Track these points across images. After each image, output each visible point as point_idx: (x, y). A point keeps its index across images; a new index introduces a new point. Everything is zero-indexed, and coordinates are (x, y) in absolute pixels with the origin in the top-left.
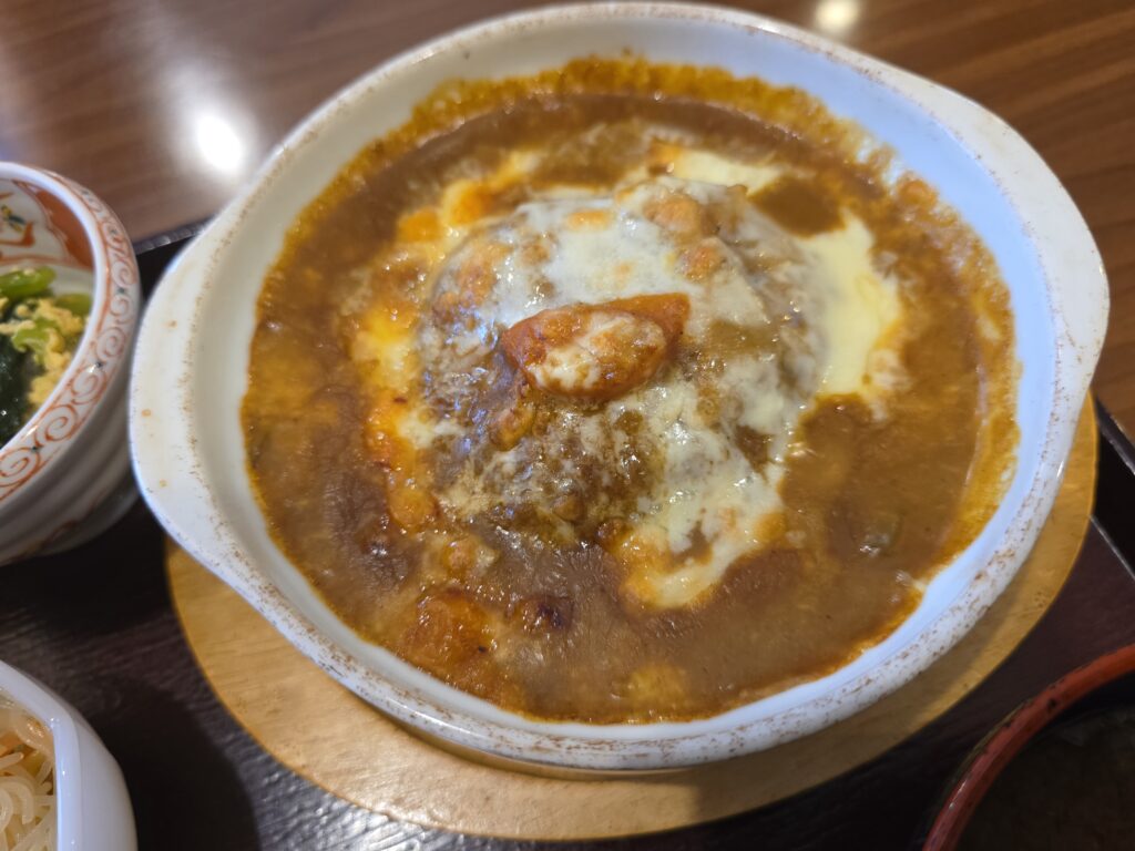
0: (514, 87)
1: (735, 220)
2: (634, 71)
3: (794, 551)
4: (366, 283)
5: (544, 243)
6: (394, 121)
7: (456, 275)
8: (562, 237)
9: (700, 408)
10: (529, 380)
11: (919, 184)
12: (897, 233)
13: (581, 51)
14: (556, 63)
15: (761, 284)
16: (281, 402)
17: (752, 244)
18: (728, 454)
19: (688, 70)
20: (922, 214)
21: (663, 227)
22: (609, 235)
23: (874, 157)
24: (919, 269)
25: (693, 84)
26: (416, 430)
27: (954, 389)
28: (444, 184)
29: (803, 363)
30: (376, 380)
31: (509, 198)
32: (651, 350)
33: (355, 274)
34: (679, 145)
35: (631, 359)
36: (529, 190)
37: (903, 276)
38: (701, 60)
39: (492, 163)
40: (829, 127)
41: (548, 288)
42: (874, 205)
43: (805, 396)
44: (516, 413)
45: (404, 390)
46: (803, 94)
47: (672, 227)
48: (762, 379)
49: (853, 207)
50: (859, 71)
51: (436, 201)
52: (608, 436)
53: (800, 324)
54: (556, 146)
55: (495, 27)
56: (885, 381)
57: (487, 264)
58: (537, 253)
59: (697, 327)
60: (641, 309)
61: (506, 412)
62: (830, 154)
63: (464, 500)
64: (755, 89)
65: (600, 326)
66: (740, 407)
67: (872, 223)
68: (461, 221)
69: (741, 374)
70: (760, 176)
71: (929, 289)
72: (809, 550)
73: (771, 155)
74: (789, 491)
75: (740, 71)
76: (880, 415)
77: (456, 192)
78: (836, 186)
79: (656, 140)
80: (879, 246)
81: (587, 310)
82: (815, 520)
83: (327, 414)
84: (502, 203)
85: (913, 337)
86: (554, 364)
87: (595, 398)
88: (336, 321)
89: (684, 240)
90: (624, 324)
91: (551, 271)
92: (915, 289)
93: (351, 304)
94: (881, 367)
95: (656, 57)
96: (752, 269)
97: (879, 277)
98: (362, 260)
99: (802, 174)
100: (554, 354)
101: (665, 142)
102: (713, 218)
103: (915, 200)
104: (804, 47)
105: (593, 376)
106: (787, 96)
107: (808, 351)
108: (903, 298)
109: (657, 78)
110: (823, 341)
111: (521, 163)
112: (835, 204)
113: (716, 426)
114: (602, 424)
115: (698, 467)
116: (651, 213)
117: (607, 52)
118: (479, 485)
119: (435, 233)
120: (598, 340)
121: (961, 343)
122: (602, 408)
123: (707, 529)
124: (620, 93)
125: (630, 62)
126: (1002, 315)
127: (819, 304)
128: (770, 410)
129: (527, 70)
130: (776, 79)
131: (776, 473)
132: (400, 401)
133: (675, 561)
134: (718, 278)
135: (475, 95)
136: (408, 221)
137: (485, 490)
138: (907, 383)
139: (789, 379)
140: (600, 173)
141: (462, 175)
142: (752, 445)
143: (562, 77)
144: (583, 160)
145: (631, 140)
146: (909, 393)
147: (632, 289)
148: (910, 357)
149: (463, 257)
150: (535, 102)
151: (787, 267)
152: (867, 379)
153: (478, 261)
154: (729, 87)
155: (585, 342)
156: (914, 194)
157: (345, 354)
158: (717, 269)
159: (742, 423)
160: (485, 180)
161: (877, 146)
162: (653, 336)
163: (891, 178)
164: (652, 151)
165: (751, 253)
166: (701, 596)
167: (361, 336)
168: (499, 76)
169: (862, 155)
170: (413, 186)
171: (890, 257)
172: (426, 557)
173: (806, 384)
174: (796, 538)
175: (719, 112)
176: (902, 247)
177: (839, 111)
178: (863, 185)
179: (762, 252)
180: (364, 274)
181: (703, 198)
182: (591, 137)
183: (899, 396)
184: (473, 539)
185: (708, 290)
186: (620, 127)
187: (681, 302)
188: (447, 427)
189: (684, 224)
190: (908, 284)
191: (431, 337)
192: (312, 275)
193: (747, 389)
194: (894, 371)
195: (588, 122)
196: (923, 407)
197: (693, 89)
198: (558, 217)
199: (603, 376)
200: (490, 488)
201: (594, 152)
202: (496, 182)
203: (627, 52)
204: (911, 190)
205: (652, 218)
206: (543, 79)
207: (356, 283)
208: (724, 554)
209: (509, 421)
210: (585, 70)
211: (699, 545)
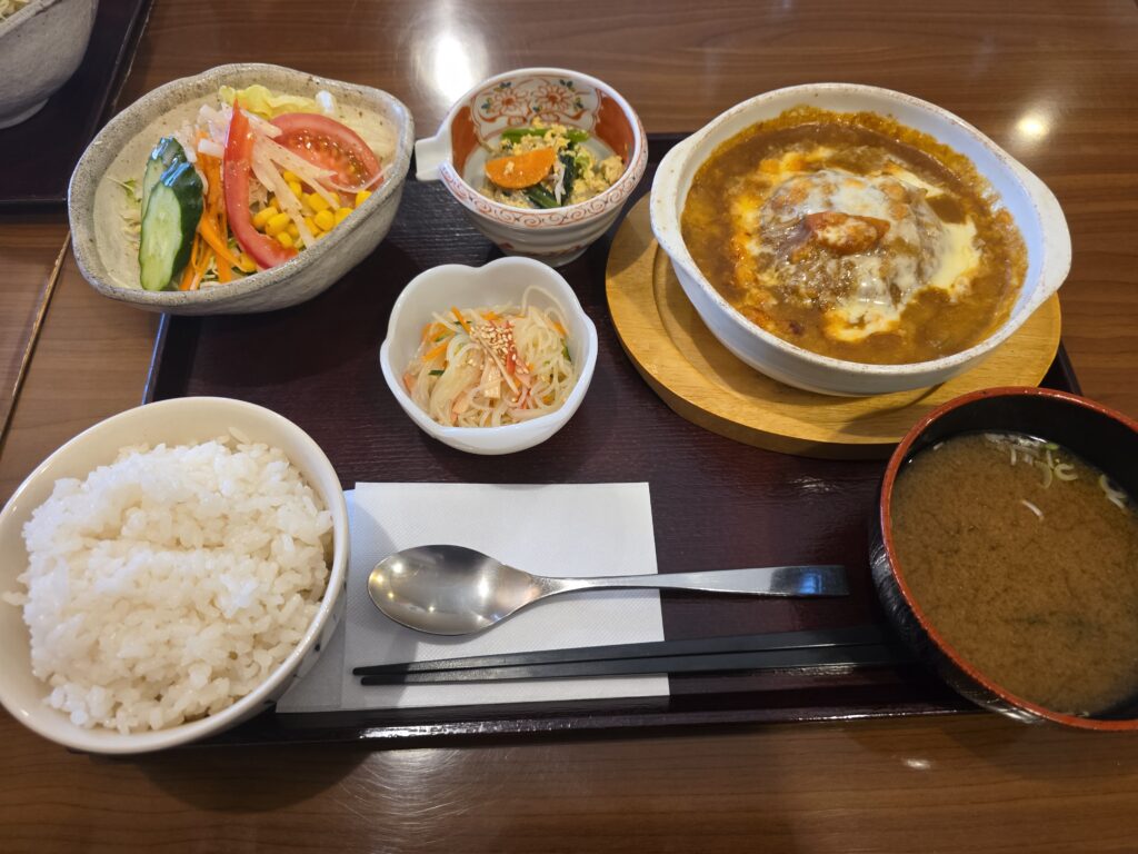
0: (829, 115)
1: (918, 202)
2: (889, 125)
3: (900, 337)
4: (742, 183)
5: (832, 187)
6: (772, 115)
7: (786, 190)
8: (840, 187)
9: (881, 270)
10: (815, 236)
11: (1007, 214)
12: (989, 233)
13: (868, 110)
14: (854, 111)
15: (921, 231)
16: (697, 220)
17: (922, 215)
18: (884, 293)
19: (916, 133)
20: (1003, 227)
21: (887, 194)
22: (862, 192)
23: (991, 197)
24: (993, 251)
25: (915, 140)
26: (753, 248)
27: (990, 300)
28: (786, 152)
29: (928, 269)
30: (740, 223)
31: (814, 166)
32: (870, 237)
33: (737, 178)
34: (900, 166)
35: (860, 239)
36: (824, 166)
37: (984, 251)
38: (924, 130)
39: (810, 148)
40: (974, 178)
41: (829, 204)
42: (983, 219)
43: (924, 283)
44: (803, 249)
45: (750, 231)
46: (967, 159)
47: (891, 196)
48: (909, 267)
49: (973, 217)
50: (996, 154)
51: (780, 157)
52: (839, 269)
53: (932, 254)
54: (841, 150)
55: (834, 86)
56: (960, 289)
57: (804, 189)
58: (828, 189)
59: (890, 236)
60: (871, 222)
61: (799, 248)
62: (970, 190)
63: (768, 279)
64: (945, 151)
65: (851, 223)
66: (896, 275)
67: (978, 226)
68: (790, 170)
69: (902, 262)
70: (935, 191)
71: (995, 259)
72: (906, 338)
73: (942, 183)
74: (904, 316)
75: (941, 140)
76: (953, 300)
77: (790, 157)
78: (967, 205)
79: (890, 161)
80: (978, 236)
81: (847, 216)
82: (912, 328)
83: (716, 230)
84: (811, 167)
85: (980, 276)
86: (828, 232)
87: (839, 251)
88: (725, 195)
89: (894, 202)
90: (862, 225)
91: (834, 199)
92: (988, 258)
93: (733, 190)
94: (961, 283)
95: (902, 123)
96: (919, 224)
97: (973, 249)
98: (741, 174)
99: (953, 196)
100: (829, 228)
101: (894, 163)
102: (909, 197)
103: (1003, 221)
104: (975, 137)
105: (843, 241)
106: (960, 158)
107: (932, 265)
108: (981, 259)
109: (899, 132)
110: (939, 265)
111: (823, 153)
112: (965, 213)
113: (884, 279)
114: (838, 264)
115: (871, 293)
116: (883, 188)
117: (880, 113)
118: (776, 275)
119: (776, 171)
120: (849, 228)
121: (1000, 284)
122: (840, 257)
123: (866, 319)
124: (879, 134)
125: (890, 121)
126: (1022, 276)
127: (943, 250)
128: (907, 281)
129: (839, 111)
130: (957, 149)
131: (901, 308)
132: (748, 235)
133: (850, 326)
134: (905, 220)
135: (813, 114)
136: (765, 163)
137: (778, 278)
138: (970, 293)
139: (920, 273)
140: (859, 168)
141: (794, 150)
142: (895, 292)
143: (855, 118)
144: (852, 159)
145: (879, 158)
146: (970, 297)
147: (867, 214)
148: (975, 283)
149: (791, 184)
150: (837, 126)
151: (934, 229)
152: (953, 286)
153: (801, 186)
154: (933, 146)
155: (843, 227)
156: (1003, 217)
157: (727, 210)
158: (905, 217)
159: (895, 281)
160: (805, 155)
161: (994, 193)
162: (872, 232)
163: (994, 209)
164: (886, 165)
165: (921, 218)
166: (857, 340)
167: (736, 205)
168: (825, 110)
169: (985, 195)
170: (771, 148)
171: (982, 242)
172: (748, 294)
173: (926, 278)
174: (902, 332)
175: (926, 157)
176: (988, 240)
177: (981, 172)
178: (981, 208)
179: (925, 219)
180: (742, 180)
181: (907, 188)
182: (859, 151)
183: (965, 297)
184: (768, 294)
185: (899, 224)
186: (874, 149)
187: (887, 224)
188: (768, 249)
189: (896, 196)
190: (985, 255)
191: (769, 213)
192: (718, 173)
193: (902, 270)
194: (966, 287)
195: (860, 144)
196: (973, 303)
197: (915, 142)
198: (840, 179)
199: (847, 242)
200: (781, 277)
201: (859, 158)
202: (810, 157)
203: (890, 116)
204: (1002, 216)
205: (883, 190)
206: (845, 117)
207: (738, 182)
208: (870, 329)
209: (799, 251)
210: (867, 118)
211: (861, 323)
